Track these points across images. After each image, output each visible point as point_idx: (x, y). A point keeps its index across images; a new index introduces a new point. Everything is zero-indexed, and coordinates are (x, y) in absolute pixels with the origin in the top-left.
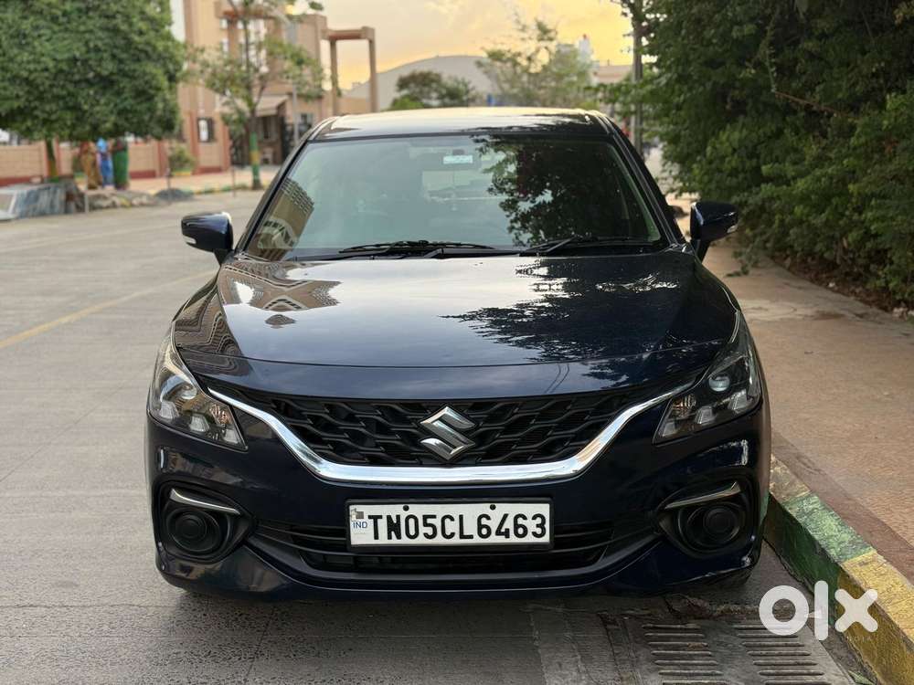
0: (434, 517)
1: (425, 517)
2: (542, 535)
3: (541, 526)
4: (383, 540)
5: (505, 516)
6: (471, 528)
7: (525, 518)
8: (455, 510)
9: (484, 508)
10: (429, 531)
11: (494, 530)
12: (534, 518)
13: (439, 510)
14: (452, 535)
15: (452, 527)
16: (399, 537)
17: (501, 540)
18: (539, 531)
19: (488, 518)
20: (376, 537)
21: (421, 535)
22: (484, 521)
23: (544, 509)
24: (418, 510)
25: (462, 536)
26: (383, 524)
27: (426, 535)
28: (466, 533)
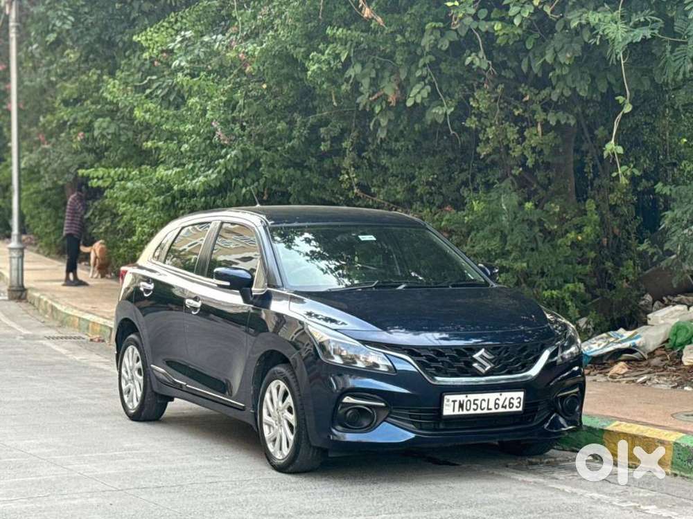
4: (456, 412)
15: (484, 405)
23: (521, 394)
25: (488, 409)
27: (475, 410)
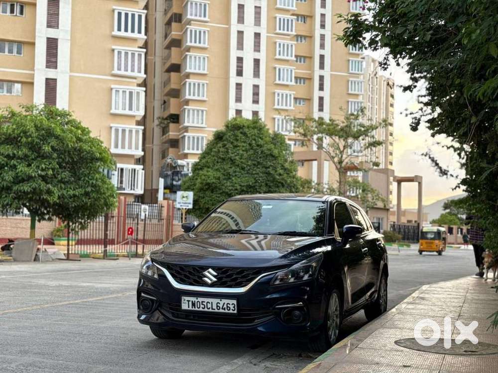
0: (204, 302)
1: (202, 302)
2: (234, 310)
3: (234, 307)
4: (190, 308)
5: (224, 304)
6: (215, 307)
7: (229, 304)
8: (210, 300)
9: (218, 300)
10: (203, 306)
11: (221, 308)
12: (232, 304)
13: (206, 300)
14: (209, 308)
15: (209, 306)
16: (195, 308)
17: (223, 311)
18: (233, 309)
19: (219, 303)
20: (189, 307)
21: (201, 308)
22: (218, 305)
23: (235, 302)
24: (200, 300)
26: (190, 303)
27: (202, 308)
28: (213, 308)
